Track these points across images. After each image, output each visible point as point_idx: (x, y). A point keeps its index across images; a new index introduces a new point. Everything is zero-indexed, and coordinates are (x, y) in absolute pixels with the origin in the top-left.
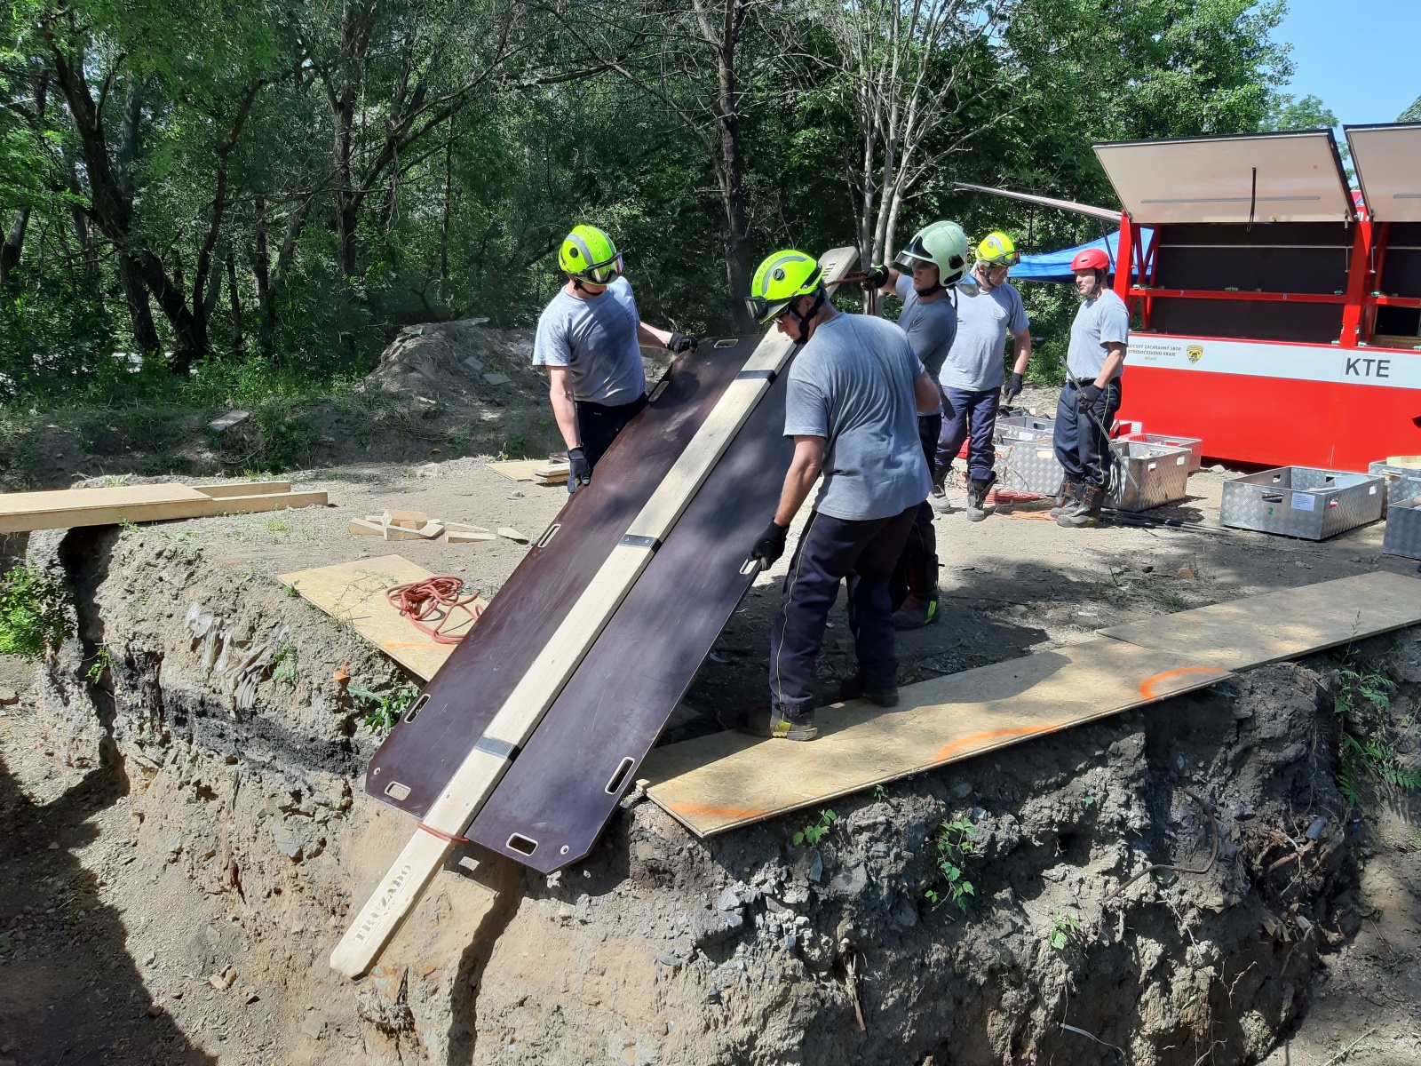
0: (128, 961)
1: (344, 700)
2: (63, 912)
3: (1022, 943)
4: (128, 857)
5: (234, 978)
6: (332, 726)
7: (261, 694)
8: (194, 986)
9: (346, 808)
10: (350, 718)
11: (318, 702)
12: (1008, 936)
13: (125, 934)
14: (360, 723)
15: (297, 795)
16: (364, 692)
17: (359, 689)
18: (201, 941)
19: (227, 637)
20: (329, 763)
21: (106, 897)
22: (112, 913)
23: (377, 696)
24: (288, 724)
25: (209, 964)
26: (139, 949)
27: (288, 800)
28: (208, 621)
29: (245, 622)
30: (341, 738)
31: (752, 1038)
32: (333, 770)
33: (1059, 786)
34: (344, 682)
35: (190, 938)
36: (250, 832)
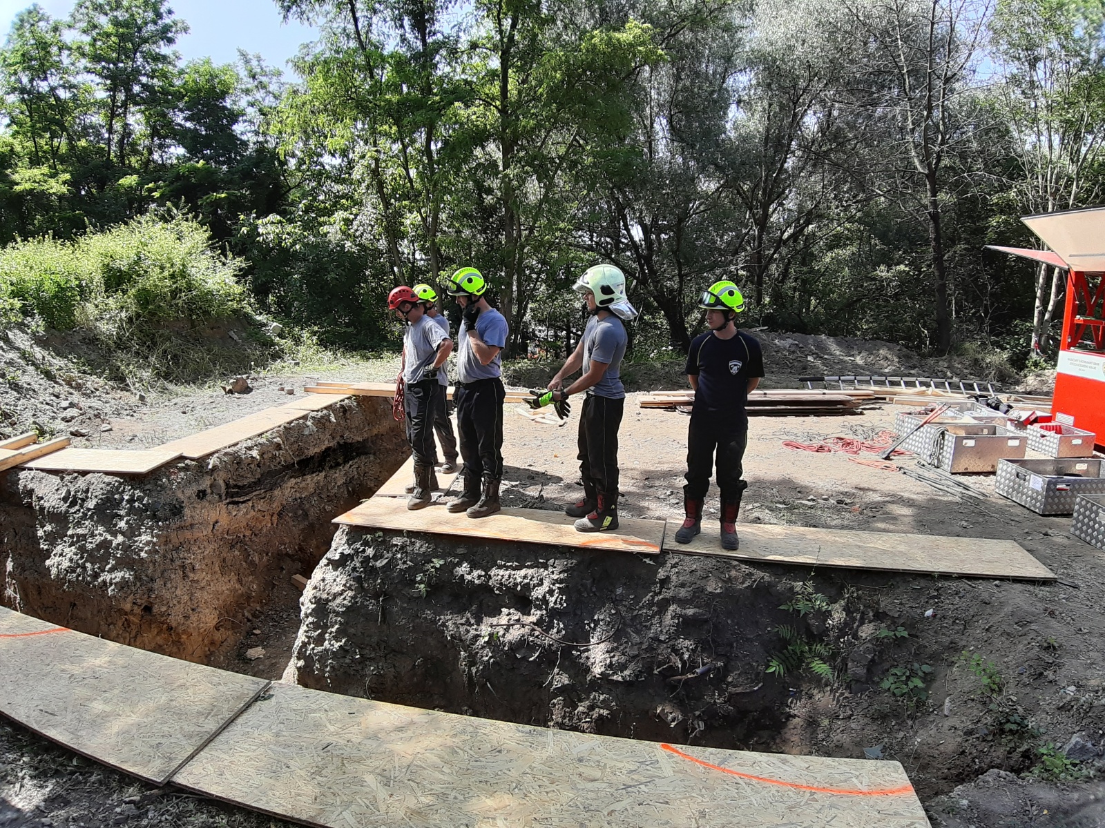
3: (468, 631)
12: (462, 624)
31: (328, 601)
33: (514, 569)
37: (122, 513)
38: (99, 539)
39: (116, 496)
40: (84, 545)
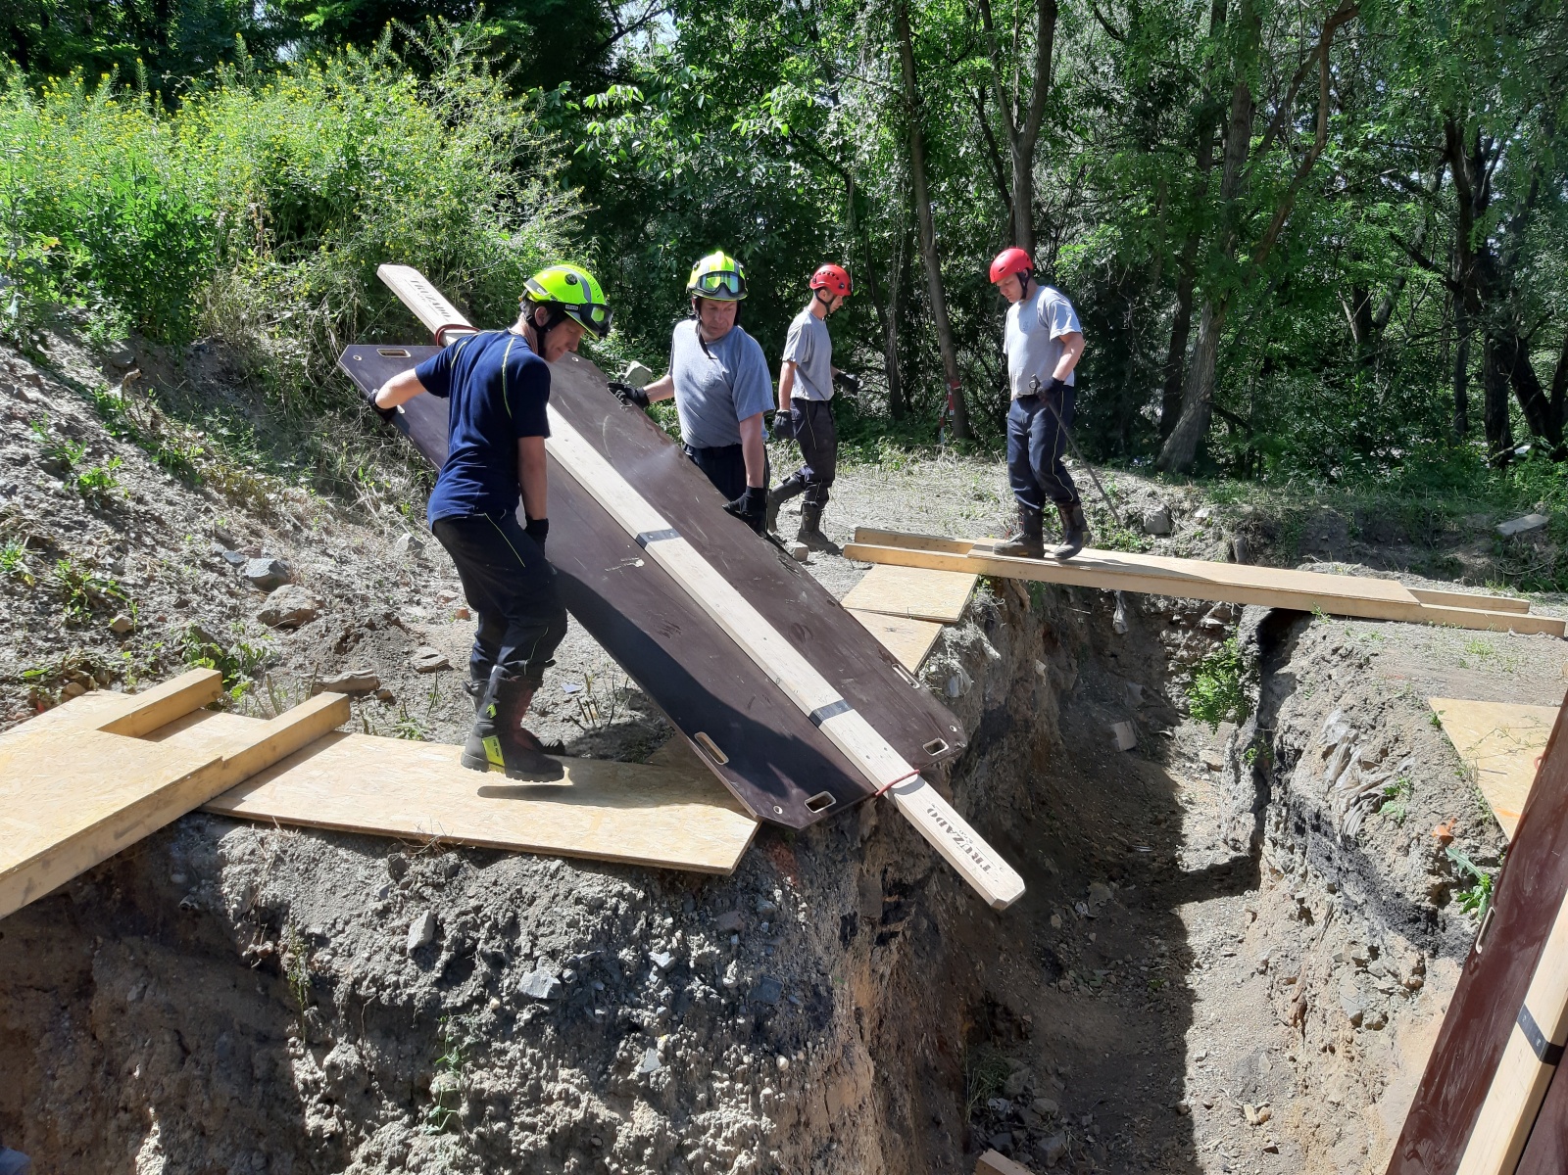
0: (1181, 1049)
1: (1440, 863)
2: (1153, 975)
4: (1230, 950)
5: (1268, 1118)
6: (1422, 888)
7: (1368, 827)
8: (1227, 1105)
9: (1414, 988)
10: (1445, 887)
11: (1415, 853)
13: (1190, 1022)
14: (1454, 894)
15: (1374, 952)
16: (1464, 859)
17: (1459, 855)
18: (1251, 1064)
19: (1357, 753)
20: (1410, 929)
21: (1193, 980)
22: (1190, 996)
23: (1478, 870)
24: (1382, 869)
25: (1250, 1091)
26: (1196, 1042)
27: (1365, 955)
28: (1343, 730)
29: (1378, 743)
30: (1427, 904)
32: (1411, 938)
34: (1446, 841)
35: (1244, 1055)
36: (1323, 972)
37: (646, 1016)
38: (562, 1116)
39: (626, 954)
40: (501, 1136)
